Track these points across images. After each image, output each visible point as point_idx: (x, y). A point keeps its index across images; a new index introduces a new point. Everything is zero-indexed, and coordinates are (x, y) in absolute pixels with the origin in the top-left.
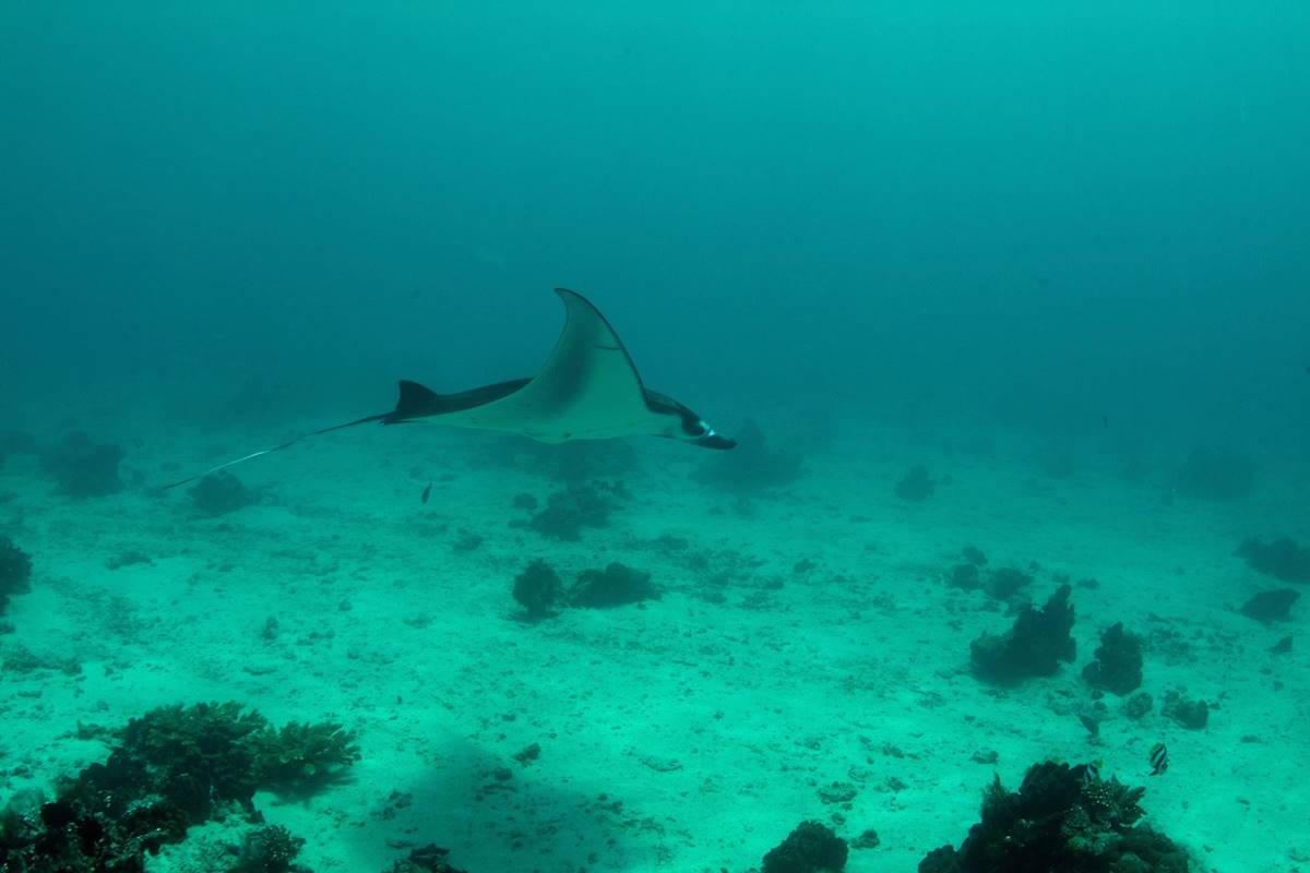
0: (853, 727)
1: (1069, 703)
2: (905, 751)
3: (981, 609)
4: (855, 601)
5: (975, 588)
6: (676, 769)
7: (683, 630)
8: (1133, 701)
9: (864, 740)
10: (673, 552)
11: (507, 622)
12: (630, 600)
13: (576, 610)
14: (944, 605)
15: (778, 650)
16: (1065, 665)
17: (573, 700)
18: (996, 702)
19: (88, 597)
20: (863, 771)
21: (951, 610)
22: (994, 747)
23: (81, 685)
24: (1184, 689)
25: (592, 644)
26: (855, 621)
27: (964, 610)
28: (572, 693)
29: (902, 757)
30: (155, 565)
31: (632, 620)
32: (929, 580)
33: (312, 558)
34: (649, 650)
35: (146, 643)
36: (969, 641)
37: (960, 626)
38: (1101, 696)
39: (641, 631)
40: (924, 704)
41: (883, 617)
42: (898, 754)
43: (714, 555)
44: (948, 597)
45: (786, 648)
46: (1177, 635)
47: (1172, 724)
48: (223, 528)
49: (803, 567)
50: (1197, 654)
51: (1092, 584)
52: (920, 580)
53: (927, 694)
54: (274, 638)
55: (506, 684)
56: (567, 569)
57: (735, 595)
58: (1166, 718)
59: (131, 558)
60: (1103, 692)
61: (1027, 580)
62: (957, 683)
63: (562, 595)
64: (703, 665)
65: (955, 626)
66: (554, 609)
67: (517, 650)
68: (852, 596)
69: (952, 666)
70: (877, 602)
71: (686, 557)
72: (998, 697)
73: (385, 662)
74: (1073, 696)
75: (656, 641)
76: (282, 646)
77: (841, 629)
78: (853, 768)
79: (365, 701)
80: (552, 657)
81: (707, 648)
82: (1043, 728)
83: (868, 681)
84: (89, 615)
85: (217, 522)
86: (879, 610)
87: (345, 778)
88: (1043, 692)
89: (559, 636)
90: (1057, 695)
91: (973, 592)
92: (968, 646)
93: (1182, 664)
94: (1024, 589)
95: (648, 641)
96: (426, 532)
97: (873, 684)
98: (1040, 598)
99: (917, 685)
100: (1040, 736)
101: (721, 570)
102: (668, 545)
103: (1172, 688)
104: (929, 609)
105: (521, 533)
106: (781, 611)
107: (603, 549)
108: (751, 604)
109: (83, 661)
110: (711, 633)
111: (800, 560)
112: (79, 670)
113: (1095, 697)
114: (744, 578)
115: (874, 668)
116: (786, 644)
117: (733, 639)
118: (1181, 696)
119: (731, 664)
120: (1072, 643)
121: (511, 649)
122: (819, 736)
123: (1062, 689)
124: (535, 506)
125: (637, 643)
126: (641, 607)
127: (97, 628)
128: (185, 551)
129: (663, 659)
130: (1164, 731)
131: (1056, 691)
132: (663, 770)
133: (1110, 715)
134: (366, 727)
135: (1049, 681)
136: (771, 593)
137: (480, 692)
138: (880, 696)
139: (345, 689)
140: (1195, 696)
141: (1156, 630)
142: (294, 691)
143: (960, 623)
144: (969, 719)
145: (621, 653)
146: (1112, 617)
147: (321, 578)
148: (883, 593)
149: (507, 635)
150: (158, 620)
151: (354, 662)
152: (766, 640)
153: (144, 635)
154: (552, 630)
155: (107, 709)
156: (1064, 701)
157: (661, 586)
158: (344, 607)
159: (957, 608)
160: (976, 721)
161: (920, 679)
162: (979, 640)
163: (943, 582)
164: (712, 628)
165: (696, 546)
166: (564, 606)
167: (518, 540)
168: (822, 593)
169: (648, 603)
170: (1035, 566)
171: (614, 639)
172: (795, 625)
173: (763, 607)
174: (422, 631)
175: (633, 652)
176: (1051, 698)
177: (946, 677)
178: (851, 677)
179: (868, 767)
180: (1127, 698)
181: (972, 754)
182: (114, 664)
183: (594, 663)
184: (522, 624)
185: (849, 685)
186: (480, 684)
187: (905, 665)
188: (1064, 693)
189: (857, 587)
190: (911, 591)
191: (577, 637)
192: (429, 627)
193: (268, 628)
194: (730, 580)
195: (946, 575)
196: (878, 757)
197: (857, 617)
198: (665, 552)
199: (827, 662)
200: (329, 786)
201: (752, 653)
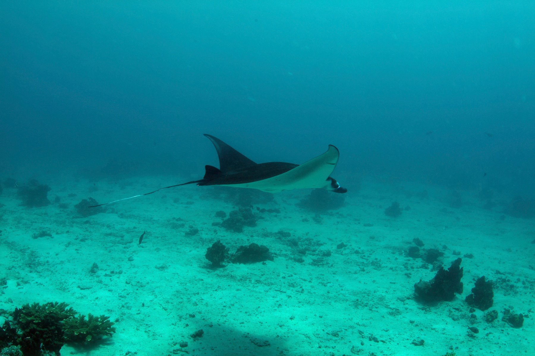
0: (356, 326)
1: (459, 314)
2: (379, 339)
3: (420, 267)
4: (363, 263)
5: (418, 257)
6: (267, 345)
7: (282, 275)
8: (489, 314)
9: (360, 332)
10: (284, 238)
11: (202, 269)
12: (259, 260)
13: (234, 265)
14: (403, 265)
15: (325, 286)
16: (457, 295)
17: (224, 308)
18: (425, 313)
19: (21, 250)
20: (359, 349)
21: (406, 268)
22: (422, 337)
23: (5, 290)
24: (512, 308)
25: (239, 281)
26: (363, 272)
27: (412, 268)
28: (225, 305)
29: (378, 342)
30: (53, 238)
31: (259, 270)
32: (397, 253)
33: (122, 237)
34: (265, 284)
35: (39, 272)
36: (414, 283)
37: (410, 276)
38: (474, 311)
39: (262, 275)
40: (391, 314)
41: (375, 271)
42: (376, 340)
43: (302, 240)
44: (405, 262)
45: (329, 285)
46: (509, 281)
47: (507, 325)
48: (87, 222)
49: (341, 246)
50: (518, 290)
51: (470, 256)
52: (394, 253)
53: (392, 309)
54: (95, 273)
55: (194, 299)
56: (235, 245)
57: (308, 259)
58: (504, 322)
59: (43, 234)
60: (475, 309)
61: (442, 254)
62: (407, 304)
63: (228, 257)
64: (289, 292)
65: (408, 276)
66: (224, 264)
67: (204, 283)
68: (361, 260)
69: (406, 295)
70: (373, 263)
71: (289, 241)
72: (426, 311)
73: (141, 286)
74: (461, 311)
75: (269, 280)
76: (98, 277)
77: (356, 276)
78: (353, 347)
79: (128, 305)
80: (219, 287)
81: (292, 284)
82: (446, 328)
83: (365, 302)
84: (19, 258)
85: (85, 219)
86: (373, 267)
87: (109, 342)
88: (447, 309)
89: (225, 276)
90: (453, 310)
91: (417, 259)
92: (413, 286)
93: (511, 295)
94: (440, 258)
95: (265, 280)
96: (175, 227)
97: (367, 304)
98: (447, 263)
99: (388, 304)
100: (445, 331)
101: (304, 247)
102: (282, 235)
103: (507, 308)
104: (396, 267)
105: (217, 228)
106: (329, 267)
107: (252, 236)
108: (315, 263)
109: (8, 279)
110: (295, 277)
111: (340, 243)
112: (6, 284)
113: (471, 311)
114: (314, 251)
115: (369, 296)
116: (329, 283)
117: (305, 280)
118: (511, 311)
119: (302, 292)
120: (461, 285)
121: (201, 282)
122: (339, 330)
123: (457, 307)
124: (225, 216)
125: (260, 281)
126: (264, 264)
127: (20, 264)
128: (68, 232)
129: (270, 289)
130: (503, 329)
131: (453, 308)
132: (260, 346)
133: (478, 321)
134: (124, 317)
135: (450, 303)
136: (325, 258)
137: (181, 302)
138: (370, 310)
139: (121, 298)
140: (518, 311)
141: (499, 279)
142: (97, 298)
143: (410, 274)
144: (412, 322)
145: (251, 285)
146: (480, 273)
147: (124, 246)
148: (376, 259)
149: (200, 276)
150: (48, 262)
151: (128, 285)
152: (320, 281)
153: (40, 268)
154: (222, 274)
155: (12, 302)
156: (457, 313)
157: (276, 254)
158: (130, 260)
159: (409, 267)
160: (415, 323)
161: (390, 302)
162: (418, 283)
163: (403, 254)
164: (295, 274)
165: (294, 236)
166: (229, 263)
167: (215, 231)
168: (349, 258)
169: (268, 262)
170: (445, 247)
171: (250, 278)
172: (334, 274)
173: (320, 265)
174: (162, 272)
175: (258, 284)
176: (450, 311)
177: (402, 300)
178: (357, 300)
179: (361, 347)
180: (486, 312)
181: (411, 341)
182: (22, 281)
183: (238, 290)
184: (209, 270)
185: (357, 304)
186: (182, 299)
187: (383, 294)
188: (457, 309)
189: (364, 256)
190: (389, 258)
191: (233, 277)
192: (166, 270)
193: (93, 268)
194: (307, 252)
195: (405, 251)
196: (366, 341)
197: (364, 270)
198: (280, 238)
199: (347, 292)
200: (101, 346)
201: (312, 287)
